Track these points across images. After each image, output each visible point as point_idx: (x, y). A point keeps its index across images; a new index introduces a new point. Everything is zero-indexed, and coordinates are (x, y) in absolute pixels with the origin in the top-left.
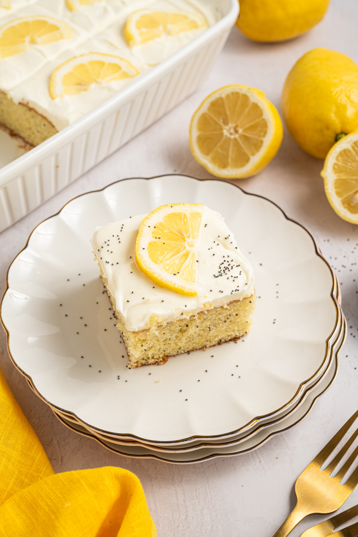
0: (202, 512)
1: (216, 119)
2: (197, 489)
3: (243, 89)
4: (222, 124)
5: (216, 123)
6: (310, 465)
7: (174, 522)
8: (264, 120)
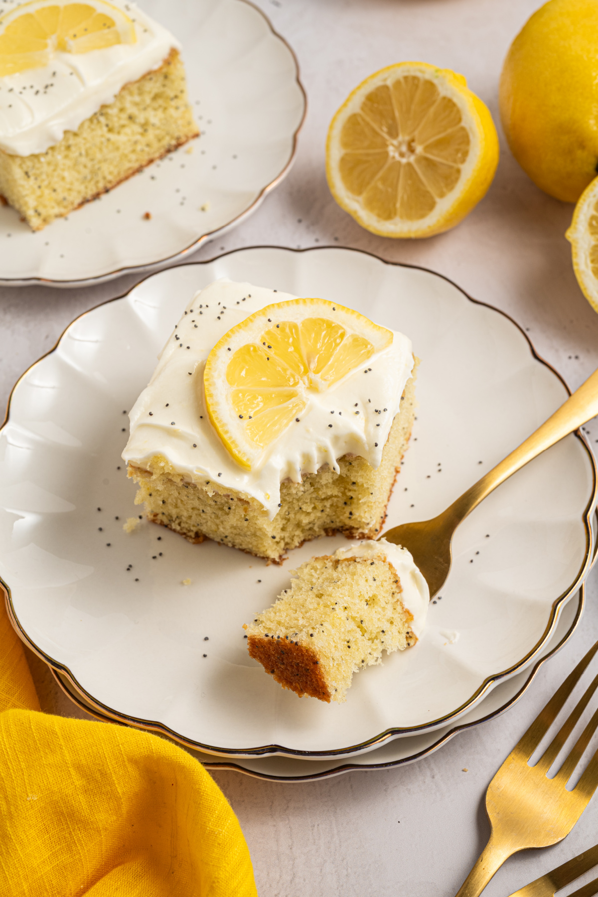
0: (321, 870)
1: (375, 126)
2: (314, 826)
3: (427, 69)
4: (386, 136)
5: (376, 134)
6: (510, 758)
7: (271, 886)
8: (463, 129)
